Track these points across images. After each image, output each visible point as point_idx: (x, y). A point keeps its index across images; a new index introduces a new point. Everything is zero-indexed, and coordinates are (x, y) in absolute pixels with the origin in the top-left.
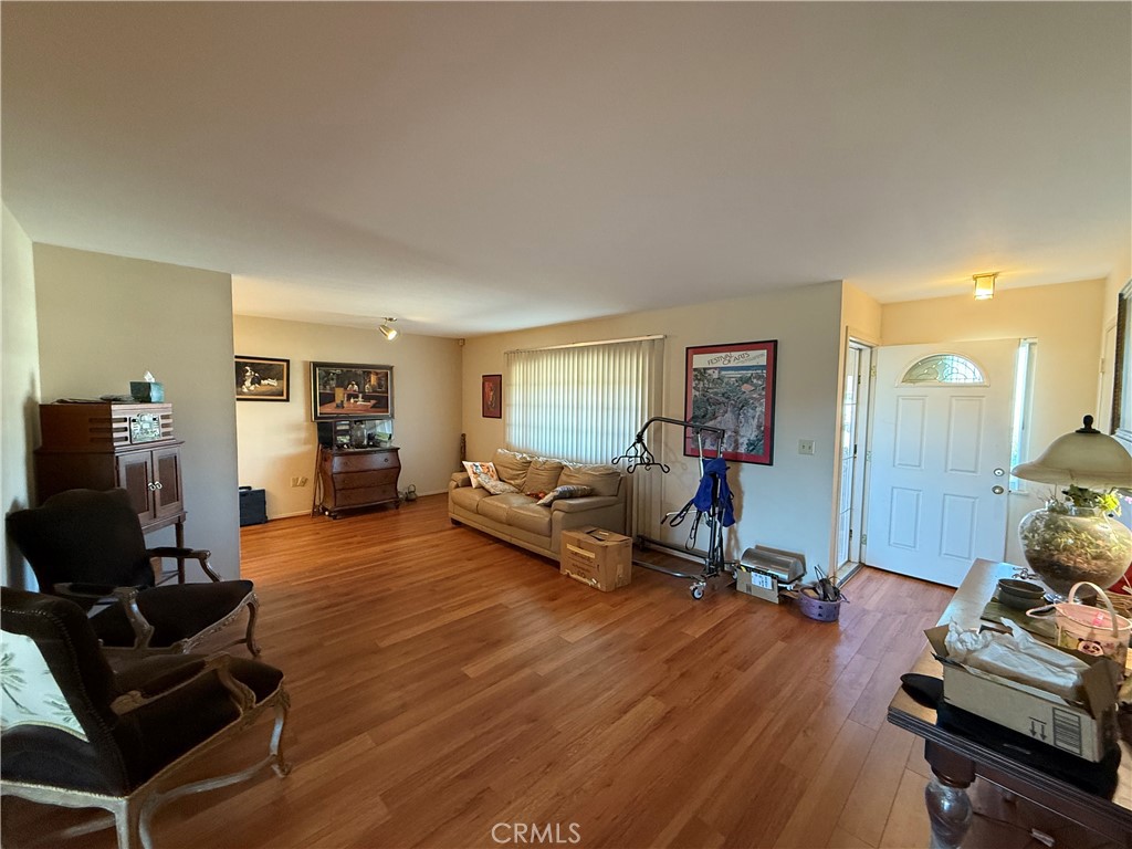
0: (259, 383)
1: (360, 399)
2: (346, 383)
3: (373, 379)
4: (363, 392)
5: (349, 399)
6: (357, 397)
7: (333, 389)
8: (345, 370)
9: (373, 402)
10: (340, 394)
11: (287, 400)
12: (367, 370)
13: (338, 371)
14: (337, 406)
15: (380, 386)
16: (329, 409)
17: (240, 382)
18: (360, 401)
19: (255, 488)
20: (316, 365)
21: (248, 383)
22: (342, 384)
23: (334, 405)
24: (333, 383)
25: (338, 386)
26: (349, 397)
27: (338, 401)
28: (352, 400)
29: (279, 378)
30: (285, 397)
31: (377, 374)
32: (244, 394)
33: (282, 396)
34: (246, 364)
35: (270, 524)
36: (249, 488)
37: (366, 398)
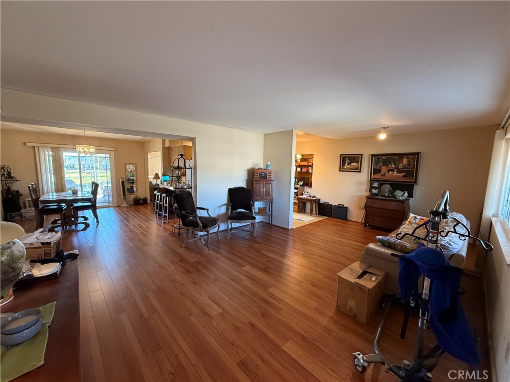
0: (350, 165)
1: (395, 172)
2: (388, 163)
3: (405, 161)
4: (398, 168)
5: (389, 172)
6: (393, 171)
7: (380, 167)
8: (388, 157)
9: (403, 174)
10: (384, 169)
11: (360, 172)
12: (401, 156)
13: (384, 158)
14: (382, 175)
15: (409, 164)
16: (377, 176)
17: (344, 165)
18: (395, 173)
19: (345, 206)
20: (373, 155)
21: (346, 165)
22: (386, 163)
23: (380, 174)
24: (381, 164)
25: (383, 166)
26: (389, 171)
27: (383, 172)
28: (390, 173)
29: (357, 162)
30: (359, 171)
31: (408, 158)
32: (344, 169)
33: (358, 170)
34: (346, 157)
35: (349, 222)
36: (343, 205)
37: (399, 171)
